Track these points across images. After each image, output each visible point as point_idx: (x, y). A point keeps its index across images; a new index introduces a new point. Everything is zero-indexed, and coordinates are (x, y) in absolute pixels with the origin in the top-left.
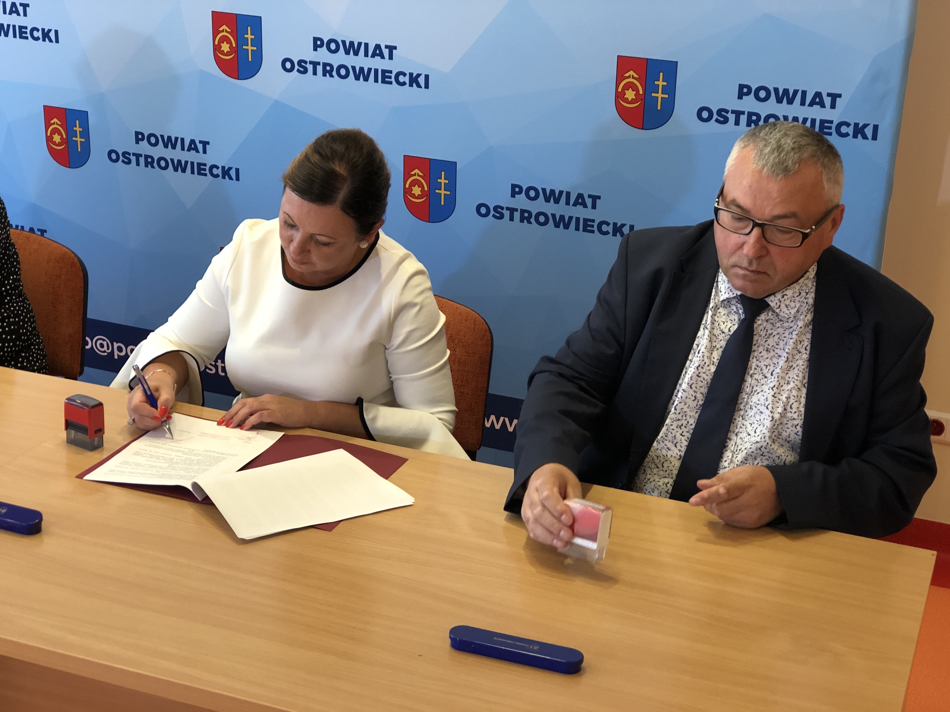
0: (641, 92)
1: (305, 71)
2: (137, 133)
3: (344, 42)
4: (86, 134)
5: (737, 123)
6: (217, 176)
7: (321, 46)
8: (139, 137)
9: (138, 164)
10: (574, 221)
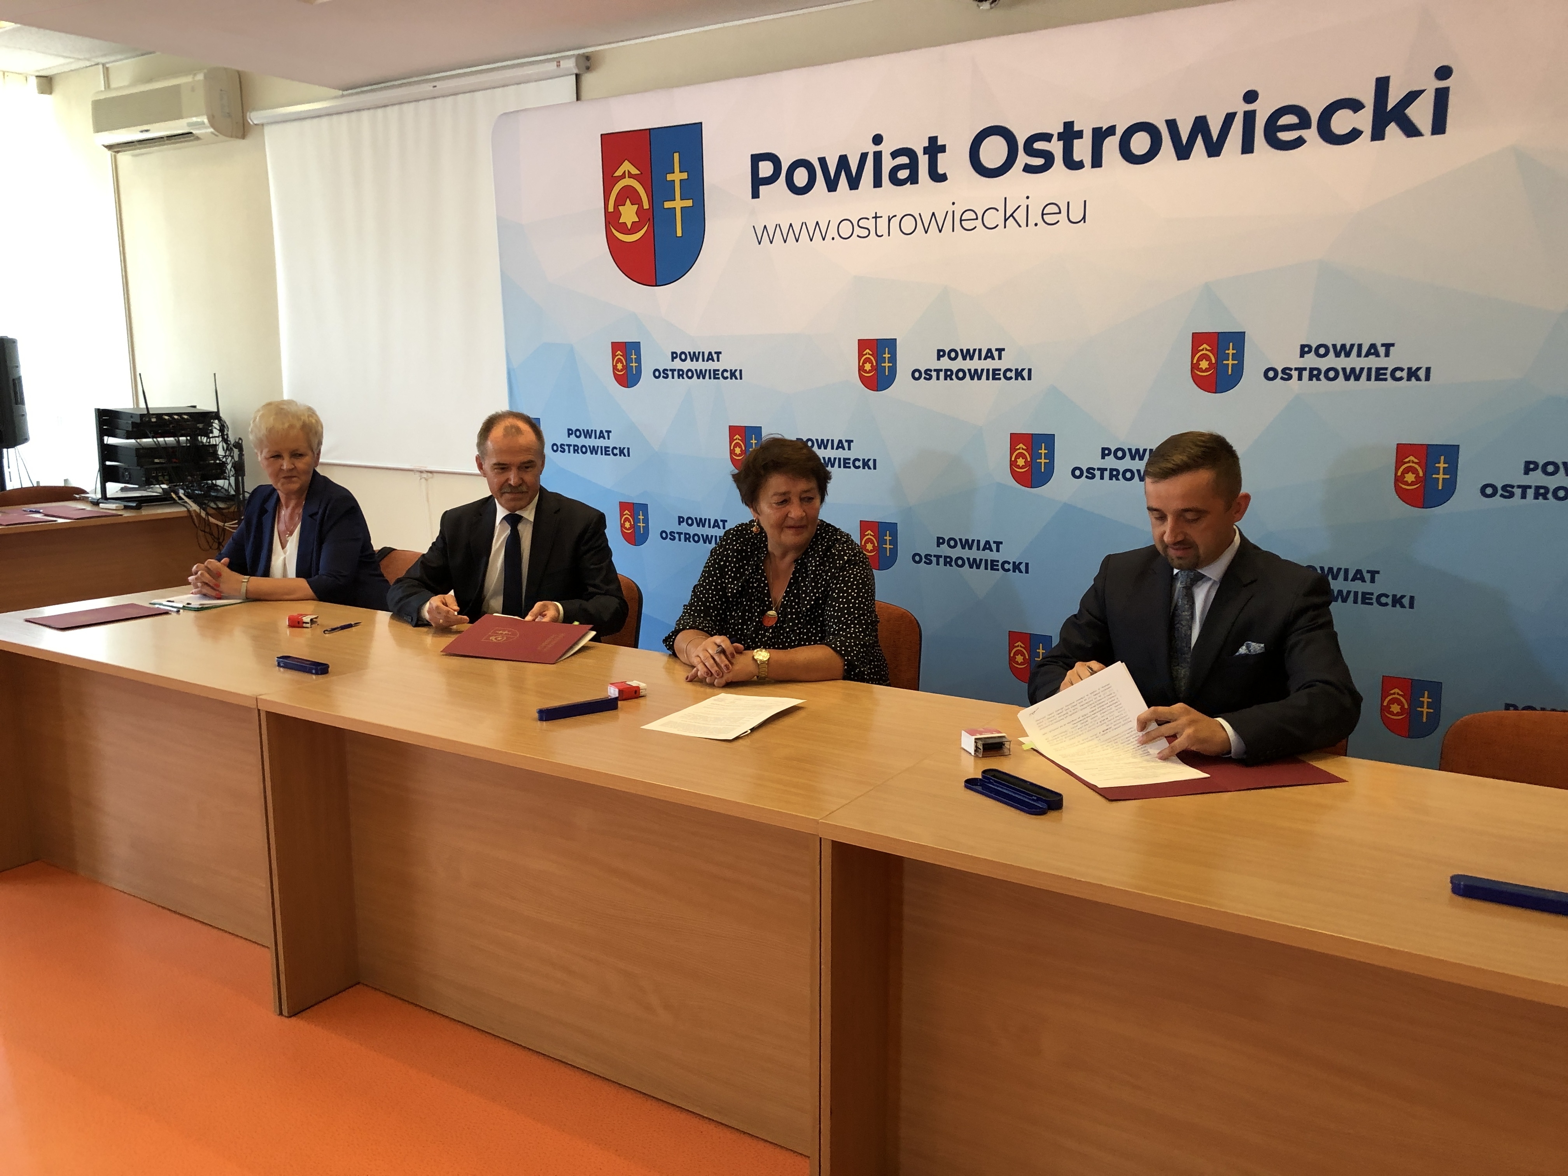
0: (1421, 474)
1: (1093, 476)
2: (938, 538)
3: (1130, 450)
4: (894, 542)
5: (1524, 496)
6: (1009, 570)
7: (1109, 454)
8: (940, 541)
9: (938, 564)
10: (1352, 595)
